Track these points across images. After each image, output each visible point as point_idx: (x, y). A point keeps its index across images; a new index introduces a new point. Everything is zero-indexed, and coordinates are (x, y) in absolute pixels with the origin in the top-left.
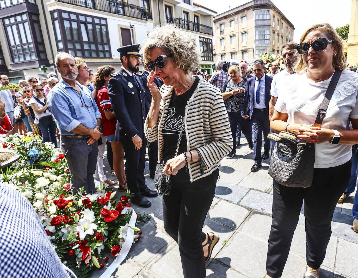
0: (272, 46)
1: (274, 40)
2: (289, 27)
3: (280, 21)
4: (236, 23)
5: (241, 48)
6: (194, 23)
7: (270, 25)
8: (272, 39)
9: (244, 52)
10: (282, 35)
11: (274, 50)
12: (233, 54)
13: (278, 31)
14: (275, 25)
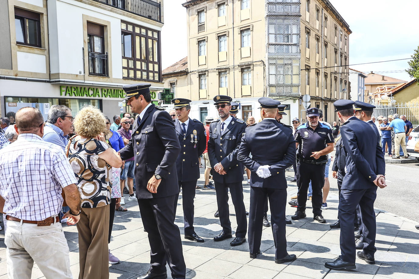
0: (303, 59)
1: (309, 48)
2: (339, 28)
3: (320, 11)
5: (238, 62)
8: (304, 45)
9: (245, 68)
10: (326, 40)
11: (308, 68)
12: (221, 72)
13: (316, 31)
14: (310, 19)
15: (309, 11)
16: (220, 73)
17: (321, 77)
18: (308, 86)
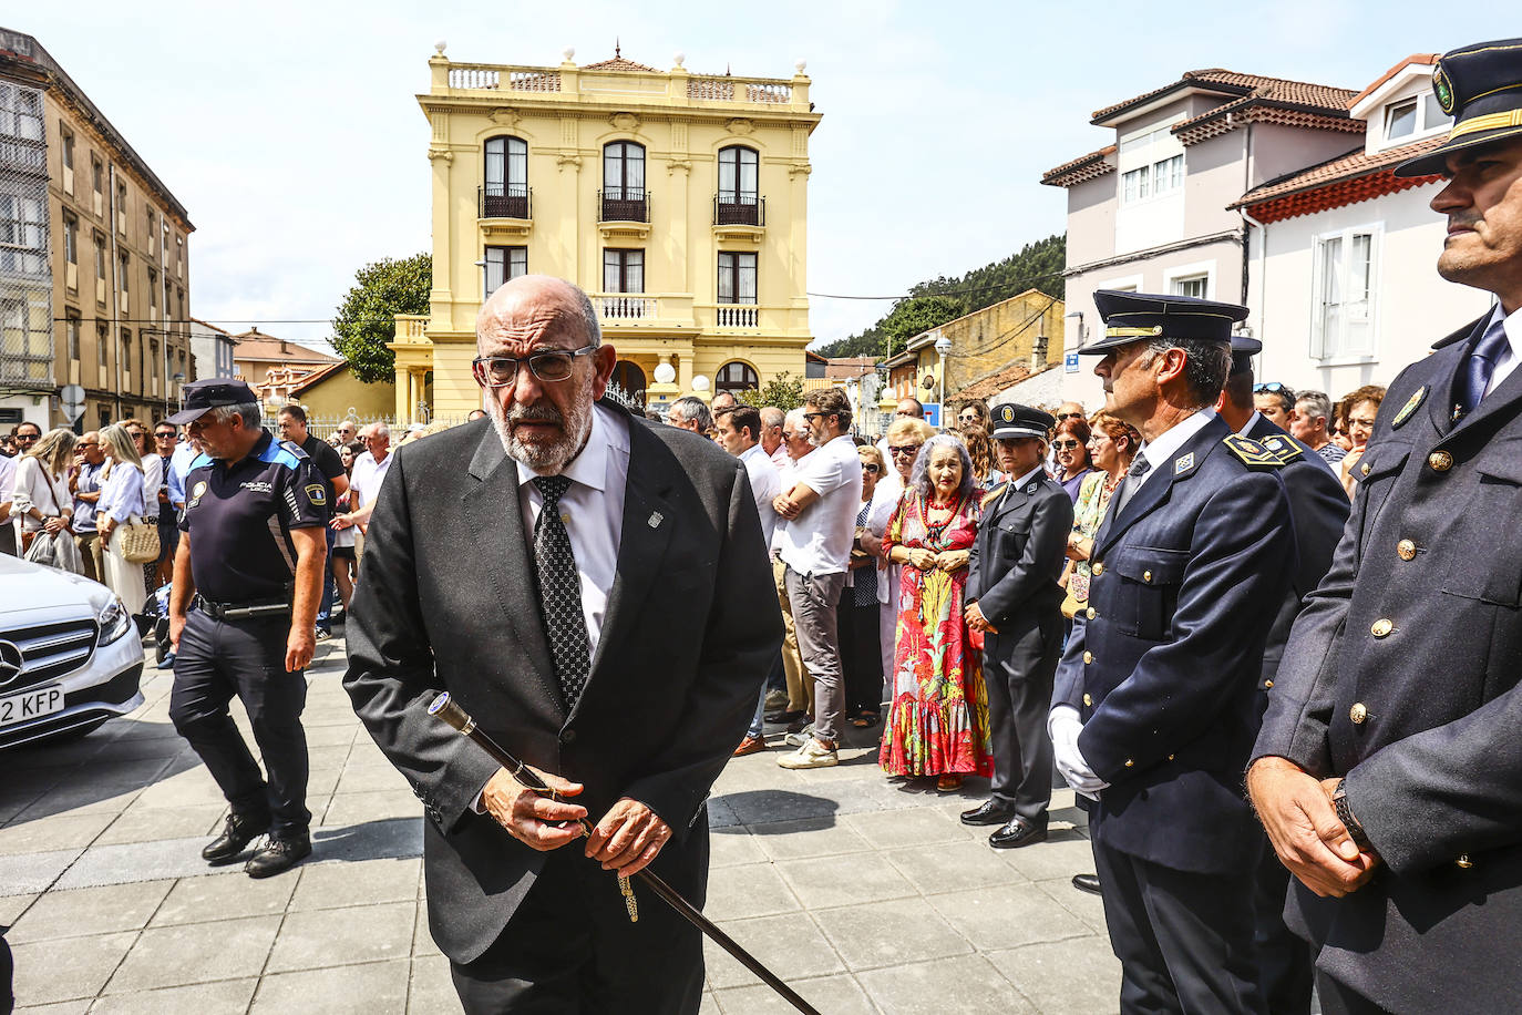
0: (59, 292)
1: (74, 261)
2: (160, 214)
3: (106, 170)
8: (60, 254)
10: (125, 244)
11: (75, 314)
13: (95, 221)
14: (76, 187)
15: (70, 166)
17: (114, 341)
18: (75, 364)
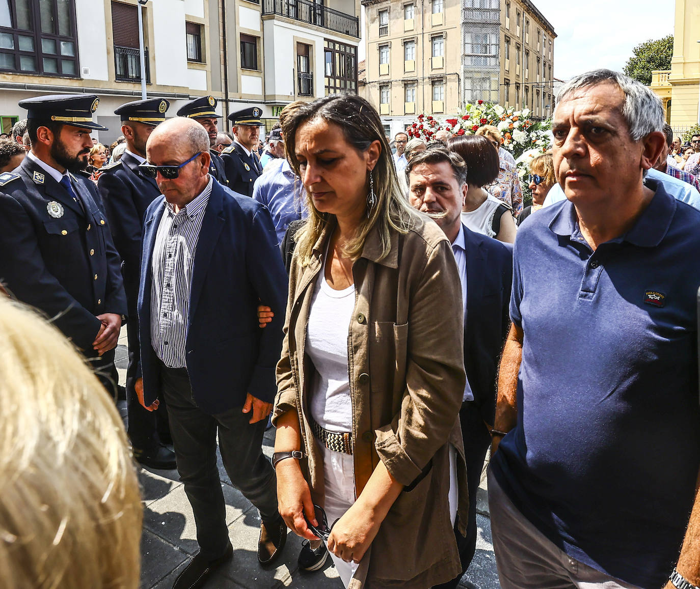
0: (502, 73)
1: (508, 58)
2: (543, 32)
3: (522, 15)
4: (417, 13)
5: (428, 73)
6: (312, 4)
7: (500, 24)
8: (503, 56)
9: (436, 81)
10: (528, 48)
11: (508, 81)
12: (408, 84)
13: (517, 39)
14: (510, 26)
15: (508, 17)
16: (406, 85)
17: (522, 92)
18: (507, 103)
